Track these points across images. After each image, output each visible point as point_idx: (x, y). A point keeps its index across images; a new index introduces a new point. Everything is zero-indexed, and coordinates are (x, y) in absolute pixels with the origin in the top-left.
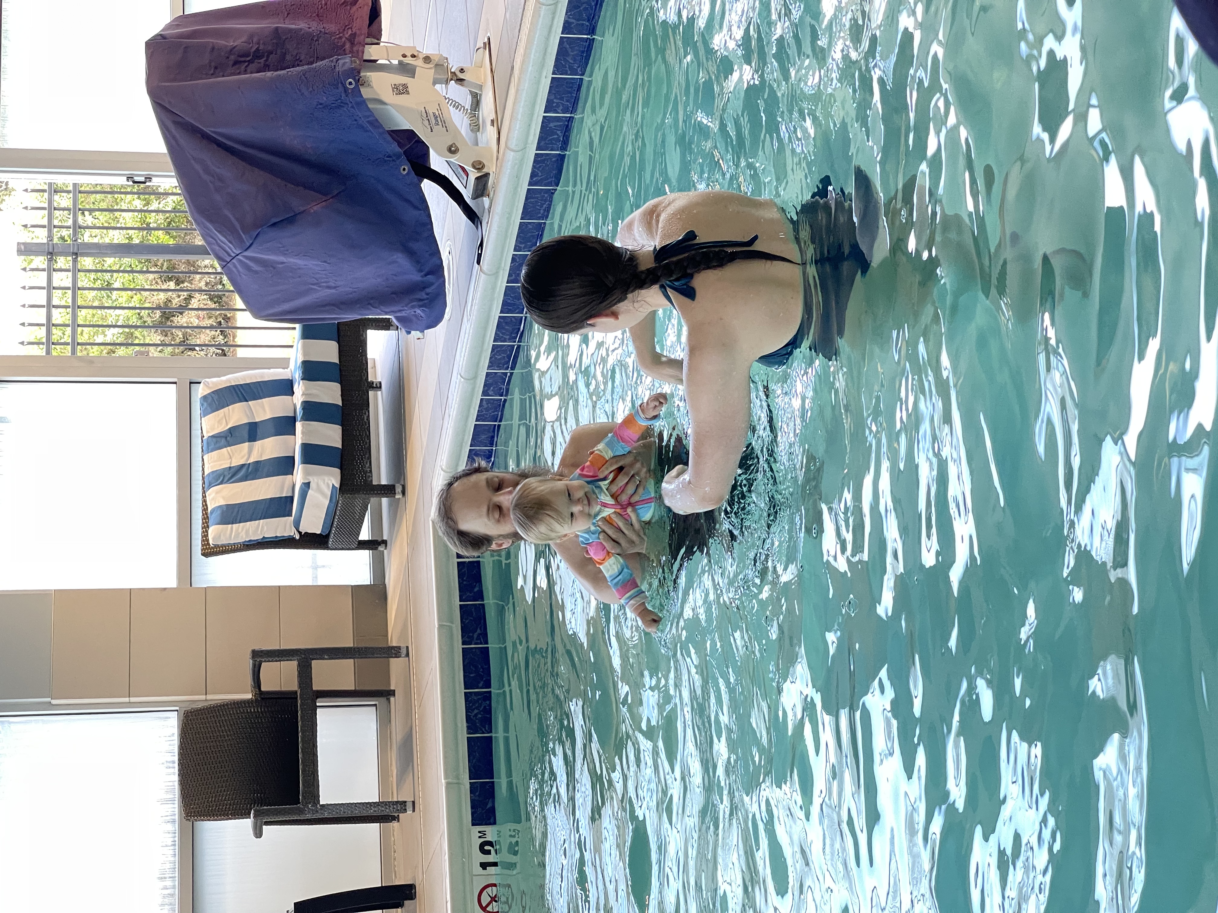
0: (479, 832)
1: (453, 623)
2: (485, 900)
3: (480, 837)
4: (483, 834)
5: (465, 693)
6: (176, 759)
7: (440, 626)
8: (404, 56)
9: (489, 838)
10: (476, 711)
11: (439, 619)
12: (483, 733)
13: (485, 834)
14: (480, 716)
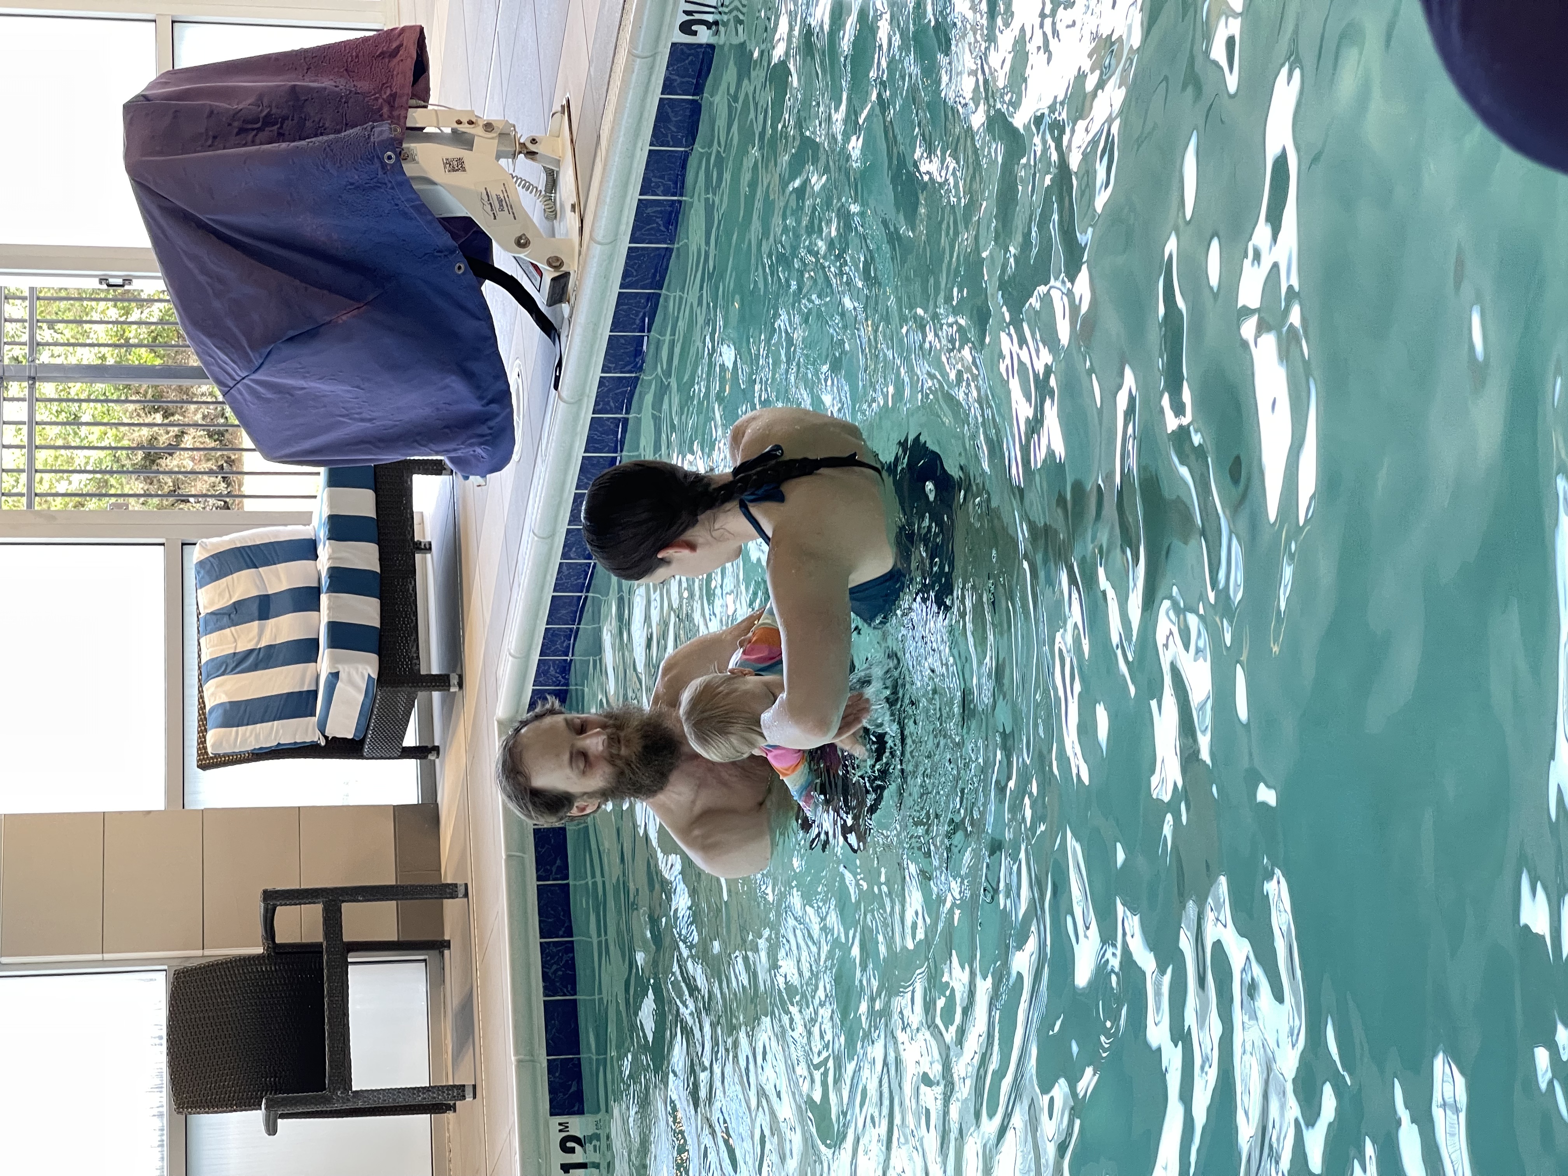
0: (560, 1124)
1: (524, 853)
3: (560, 1131)
4: (564, 1127)
5: (541, 943)
6: (164, 1033)
7: (509, 857)
8: (459, 122)
9: (572, 1132)
10: (555, 967)
11: (508, 848)
12: (565, 995)
13: (567, 1127)
14: (560, 973)
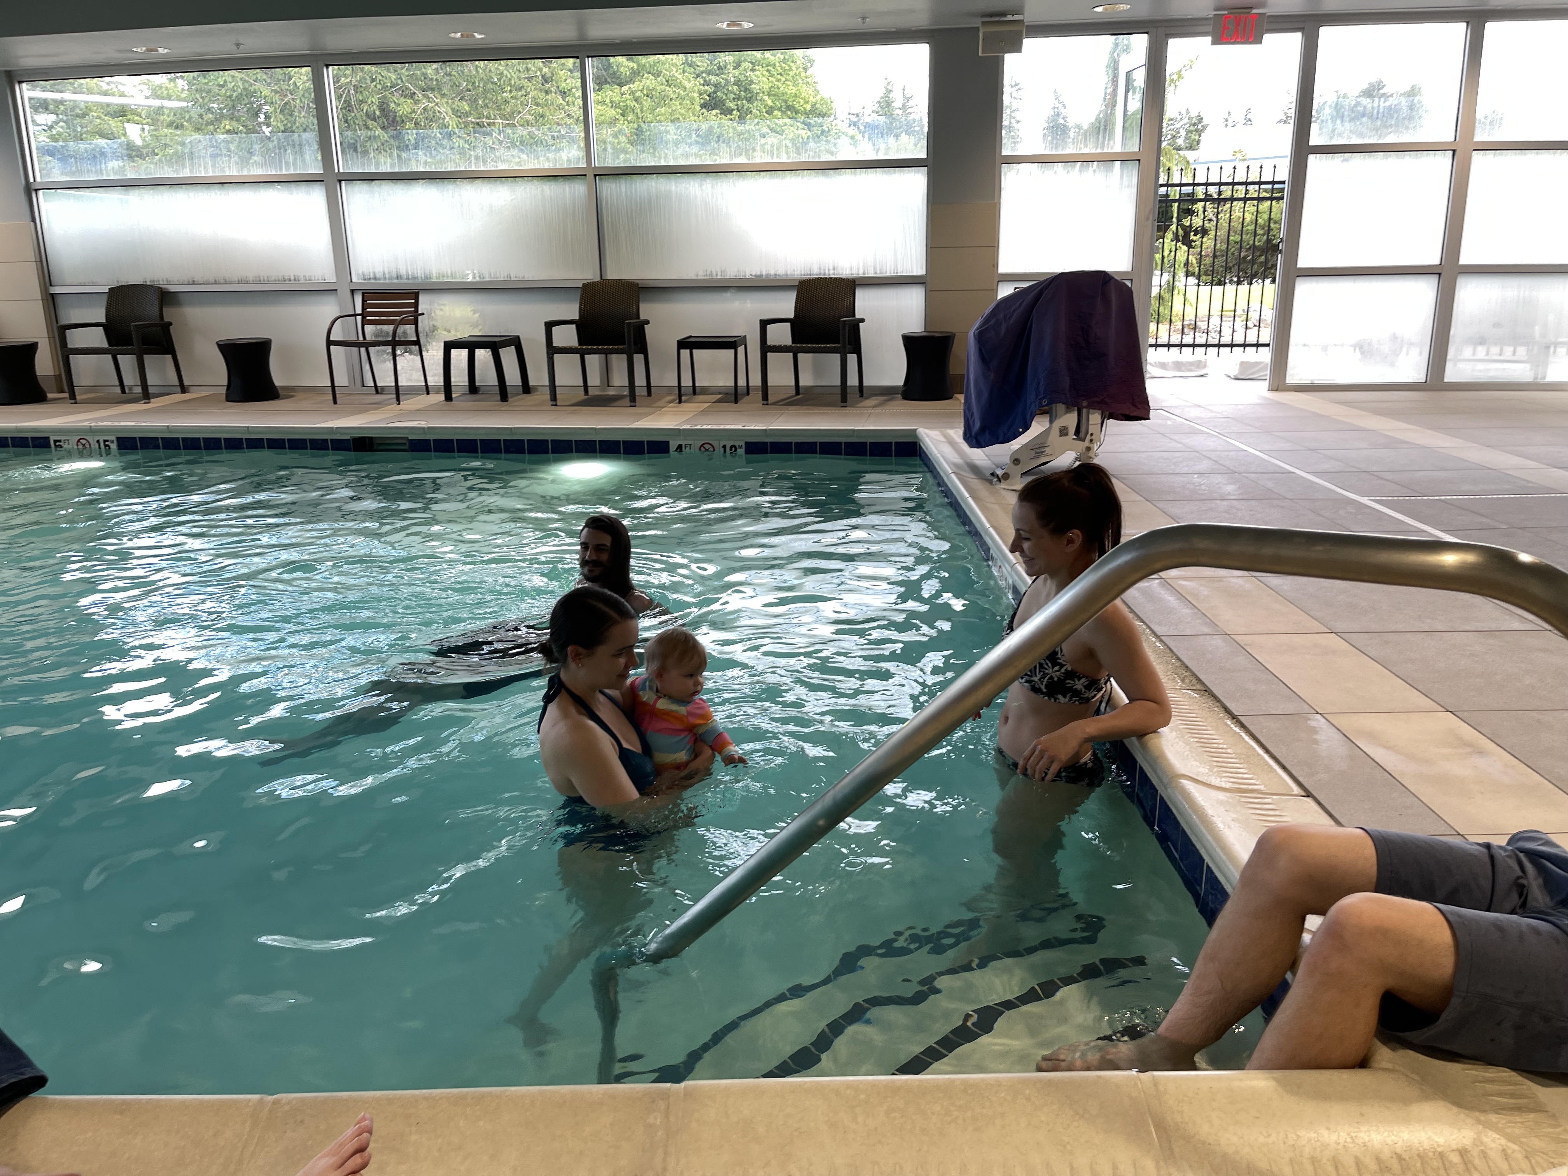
1: (858, 437)
2: (707, 446)
4: (741, 447)
5: (817, 441)
7: (854, 430)
9: (739, 450)
10: (807, 447)
11: (860, 430)
12: (794, 450)
14: (804, 448)
